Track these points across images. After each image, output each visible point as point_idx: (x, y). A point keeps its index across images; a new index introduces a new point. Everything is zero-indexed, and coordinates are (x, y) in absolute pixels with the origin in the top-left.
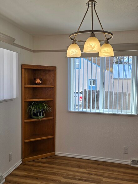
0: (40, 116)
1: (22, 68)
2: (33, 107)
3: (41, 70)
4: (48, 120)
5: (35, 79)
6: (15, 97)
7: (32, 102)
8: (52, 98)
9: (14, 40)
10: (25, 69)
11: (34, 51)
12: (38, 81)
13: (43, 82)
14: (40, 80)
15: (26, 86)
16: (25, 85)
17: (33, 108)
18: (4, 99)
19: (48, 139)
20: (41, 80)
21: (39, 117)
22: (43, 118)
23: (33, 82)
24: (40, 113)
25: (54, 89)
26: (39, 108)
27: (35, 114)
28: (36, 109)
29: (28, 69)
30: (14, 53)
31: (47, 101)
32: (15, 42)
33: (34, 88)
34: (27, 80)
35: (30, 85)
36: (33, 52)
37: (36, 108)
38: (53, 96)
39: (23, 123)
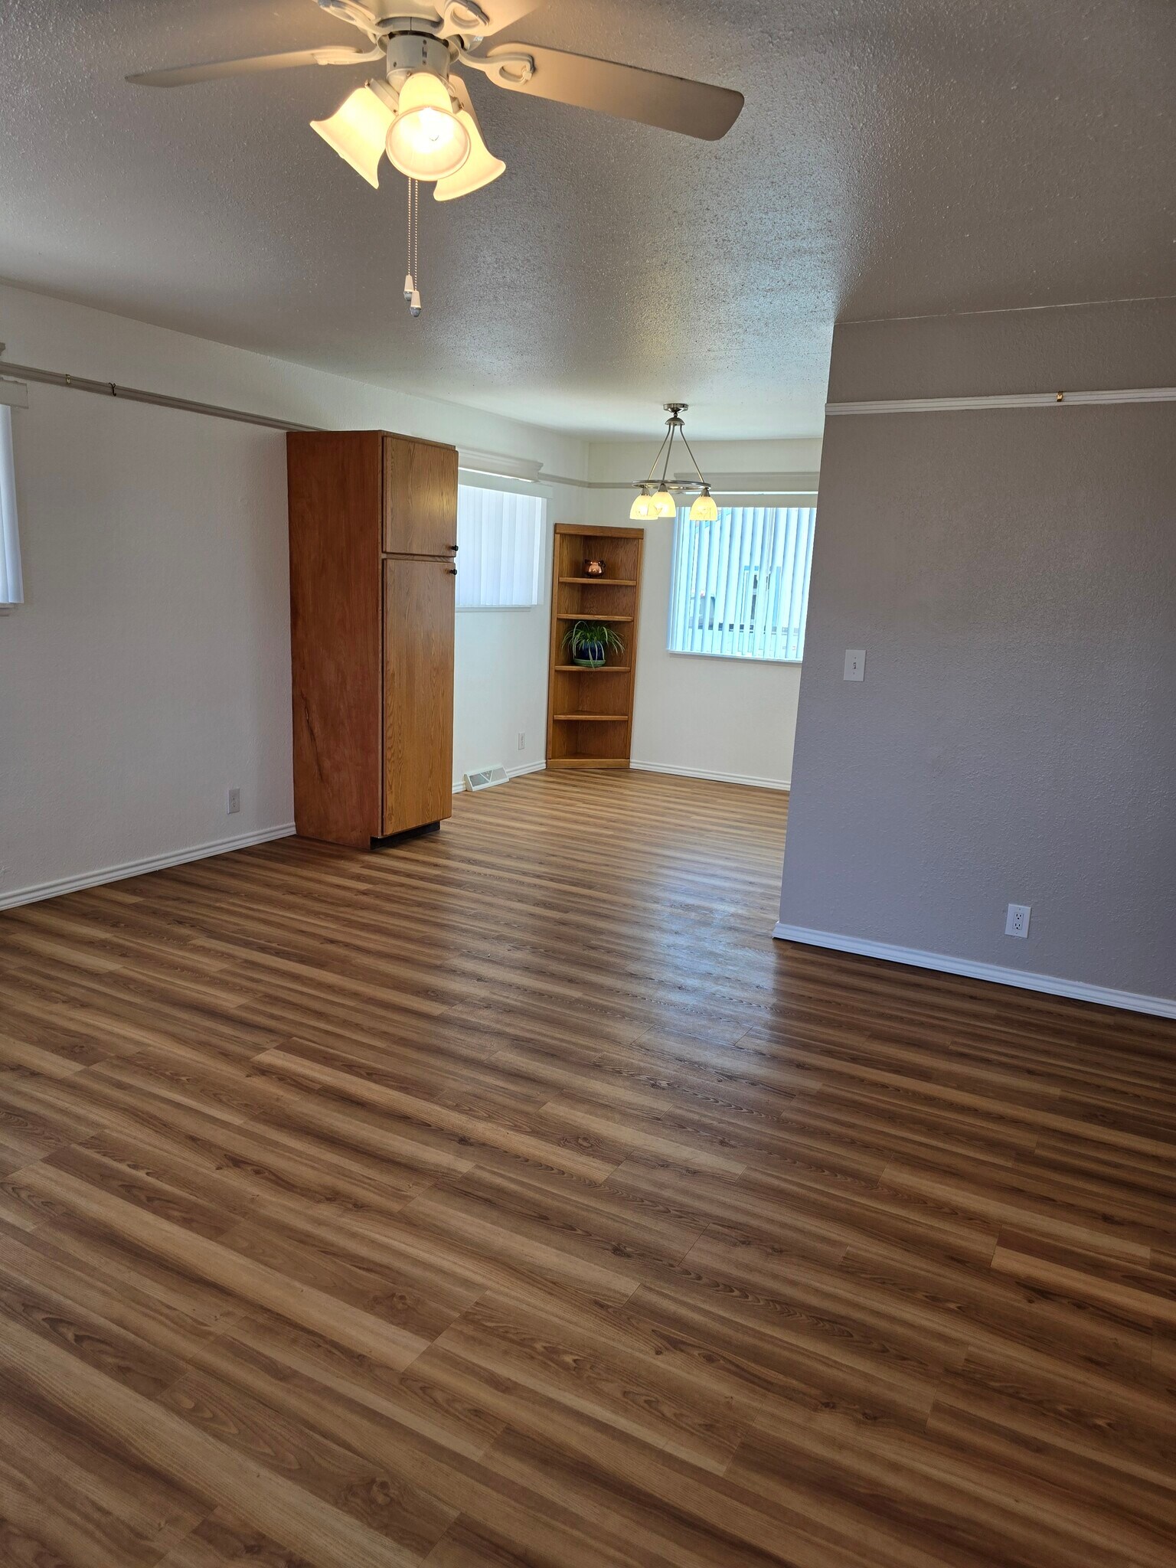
0: (594, 658)
1: (555, 533)
2: (576, 634)
3: (601, 538)
4: (617, 673)
5: (587, 563)
6: (535, 602)
7: (576, 621)
8: (629, 616)
9: (541, 465)
10: (563, 535)
11: (590, 485)
12: (595, 567)
13: (608, 570)
14: (599, 565)
15: (563, 580)
16: (560, 575)
17: (578, 636)
18: (500, 604)
19: (613, 722)
20: (602, 564)
21: (591, 660)
22: (603, 665)
23: (581, 569)
24: (593, 651)
25: (634, 590)
26: (592, 639)
27: (583, 654)
28: (586, 641)
29: (571, 535)
30: (539, 500)
31: (617, 622)
32: (543, 471)
33: (584, 585)
34: (566, 563)
35: (574, 577)
36: (588, 487)
37: (585, 638)
38: (633, 609)
39: (553, 672)
